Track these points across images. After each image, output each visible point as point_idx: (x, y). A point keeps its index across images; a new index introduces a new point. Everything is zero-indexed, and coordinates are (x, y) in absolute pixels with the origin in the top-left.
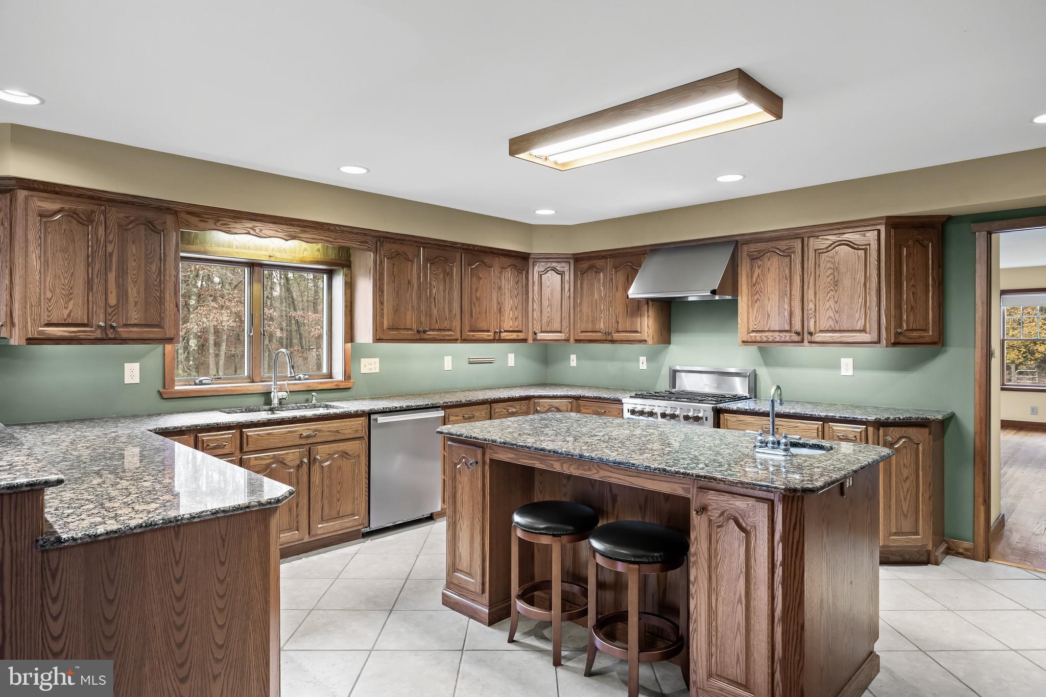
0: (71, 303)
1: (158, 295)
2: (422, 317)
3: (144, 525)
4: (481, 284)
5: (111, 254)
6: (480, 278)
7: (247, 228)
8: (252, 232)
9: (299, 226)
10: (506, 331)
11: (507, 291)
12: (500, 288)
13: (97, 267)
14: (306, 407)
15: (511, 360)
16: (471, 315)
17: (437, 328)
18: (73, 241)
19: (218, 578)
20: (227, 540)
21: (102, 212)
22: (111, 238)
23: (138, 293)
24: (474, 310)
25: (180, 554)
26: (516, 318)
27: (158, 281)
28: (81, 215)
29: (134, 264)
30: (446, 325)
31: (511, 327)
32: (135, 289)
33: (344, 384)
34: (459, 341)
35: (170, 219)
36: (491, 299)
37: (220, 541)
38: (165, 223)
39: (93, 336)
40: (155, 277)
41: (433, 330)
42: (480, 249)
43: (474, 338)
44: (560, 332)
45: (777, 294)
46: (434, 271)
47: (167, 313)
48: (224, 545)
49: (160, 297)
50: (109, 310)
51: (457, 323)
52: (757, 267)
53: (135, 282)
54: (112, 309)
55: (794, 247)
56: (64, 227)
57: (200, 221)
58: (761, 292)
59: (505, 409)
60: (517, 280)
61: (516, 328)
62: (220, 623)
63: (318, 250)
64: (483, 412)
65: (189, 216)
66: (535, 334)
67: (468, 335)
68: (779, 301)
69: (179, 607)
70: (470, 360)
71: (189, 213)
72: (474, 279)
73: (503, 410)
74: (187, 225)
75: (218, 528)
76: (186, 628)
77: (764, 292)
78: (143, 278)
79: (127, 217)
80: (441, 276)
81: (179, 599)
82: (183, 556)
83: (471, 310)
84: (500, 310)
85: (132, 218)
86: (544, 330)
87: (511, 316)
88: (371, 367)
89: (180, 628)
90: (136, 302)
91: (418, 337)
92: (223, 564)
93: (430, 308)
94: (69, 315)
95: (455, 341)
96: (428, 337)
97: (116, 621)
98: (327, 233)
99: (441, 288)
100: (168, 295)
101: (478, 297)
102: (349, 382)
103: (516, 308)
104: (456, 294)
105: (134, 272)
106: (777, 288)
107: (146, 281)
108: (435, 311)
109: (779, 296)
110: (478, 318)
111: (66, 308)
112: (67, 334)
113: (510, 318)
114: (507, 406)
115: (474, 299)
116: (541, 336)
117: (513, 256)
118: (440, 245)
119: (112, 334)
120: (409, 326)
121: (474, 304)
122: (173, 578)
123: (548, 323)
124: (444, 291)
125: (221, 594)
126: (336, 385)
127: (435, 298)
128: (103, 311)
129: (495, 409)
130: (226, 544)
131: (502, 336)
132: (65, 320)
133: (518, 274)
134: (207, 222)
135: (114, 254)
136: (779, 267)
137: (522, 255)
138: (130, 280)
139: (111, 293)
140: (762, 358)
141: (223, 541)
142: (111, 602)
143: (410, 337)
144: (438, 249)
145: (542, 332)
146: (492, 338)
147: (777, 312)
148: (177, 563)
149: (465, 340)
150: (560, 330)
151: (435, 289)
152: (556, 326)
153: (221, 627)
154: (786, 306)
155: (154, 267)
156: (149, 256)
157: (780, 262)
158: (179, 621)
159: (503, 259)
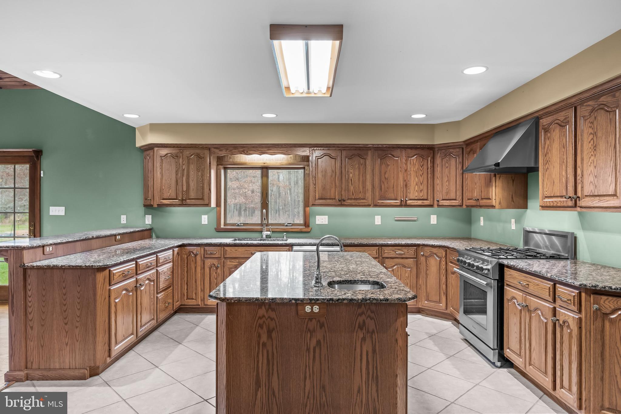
0: (171, 190)
1: (202, 185)
2: (342, 192)
3: (47, 266)
4: (389, 169)
5: (184, 169)
6: (388, 165)
7: (241, 151)
8: (243, 153)
9: (266, 147)
10: (411, 200)
11: (412, 172)
12: (406, 170)
13: (179, 175)
14: (278, 240)
15: (434, 220)
16: (381, 189)
17: (353, 198)
18: (171, 165)
19: (78, 291)
20: (81, 277)
21: (181, 152)
22: (184, 163)
23: (194, 185)
24: (383, 187)
25: (65, 279)
26: (421, 191)
27: (201, 179)
28: (174, 155)
29: (192, 173)
30: (361, 196)
31: (416, 197)
32: (193, 184)
33: (305, 229)
34: (372, 206)
35: (207, 152)
36: (398, 178)
37: (78, 277)
38: (204, 154)
39: (178, 203)
40: (200, 177)
41: (351, 199)
42: (388, 146)
43: (383, 204)
44: (455, 200)
45: (559, 163)
46: (351, 163)
47: (205, 193)
48: (79, 279)
49: (202, 187)
50: (184, 193)
51: (369, 195)
52: (547, 139)
53: (193, 181)
54: (185, 192)
55: (568, 117)
56: (168, 160)
57: (219, 151)
58: (549, 161)
59: (393, 251)
60: (422, 164)
61: (421, 197)
62: (78, 308)
63: (291, 158)
64: (374, 251)
65: (215, 149)
66: (438, 201)
67: (378, 202)
68: (560, 169)
69: (65, 297)
70: (396, 219)
71: (215, 148)
72: (383, 166)
73: (391, 252)
74: (214, 153)
75: (77, 273)
76: (67, 305)
77: (551, 161)
78: (196, 179)
79: (190, 153)
80: (357, 166)
81: (65, 295)
82: (66, 279)
83: (381, 186)
84: (406, 185)
85: (192, 154)
86: (444, 199)
87: (416, 189)
88: (322, 221)
89: (65, 305)
90: (193, 189)
91: (339, 203)
92: (79, 286)
93: (348, 185)
94: (170, 195)
95: (369, 206)
96: (346, 203)
97: (45, 296)
98: (282, 149)
99: (357, 173)
100: (205, 185)
101: (386, 178)
102: (308, 229)
103: (421, 184)
104: (368, 177)
105: (193, 176)
106: (558, 156)
107: (197, 180)
108: (352, 188)
109: (560, 164)
110: (386, 191)
111: (169, 192)
112: (169, 203)
113: (415, 190)
114: (396, 249)
115: (383, 179)
116: (442, 203)
117: (419, 148)
118: (356, 147)
119: (184, 203)
120: (333, 197)
121: (383, 182)
122: (62, 287)
123: (447, 193)
124: (359, 175)
125: (79, 297)
126: (300, 230)
127: (351, 180)
128: (181, 193)
129: (384, 250)
130: (80, 279)
131: (407, 203)
132: (169, 197)
133: (423, 160)
134: (222, 151)
135: (185, 170)
136: (560, 137)
137: (426, 146)
138: (191, 180)
139: (184, 185)
140: (580, 222)
141: (79, 278)
142: (44, 290)
143: (333, 203)
144: (356, 150)
145: (443, 200)
146: (399, 204)
147: (559, 179)
148: (64, 282)
149: (376, 206)
150: (455, 198)
151: (352, 174)
152: (453, 196)
153: (79, 309)
154: (564, 173)
155: (200, 173)
156: (198, 169)
157: (560, 132)
158: (65, 303)
159: (409, 151)
